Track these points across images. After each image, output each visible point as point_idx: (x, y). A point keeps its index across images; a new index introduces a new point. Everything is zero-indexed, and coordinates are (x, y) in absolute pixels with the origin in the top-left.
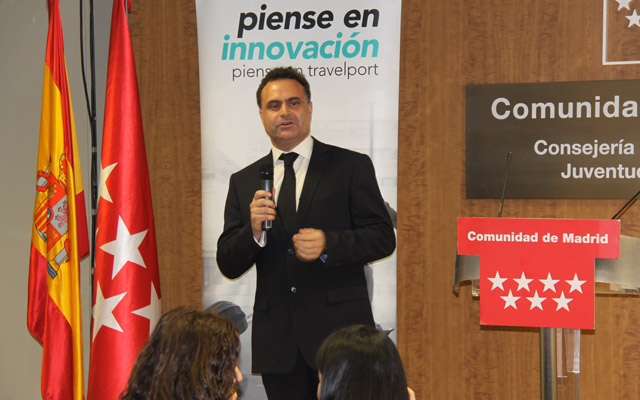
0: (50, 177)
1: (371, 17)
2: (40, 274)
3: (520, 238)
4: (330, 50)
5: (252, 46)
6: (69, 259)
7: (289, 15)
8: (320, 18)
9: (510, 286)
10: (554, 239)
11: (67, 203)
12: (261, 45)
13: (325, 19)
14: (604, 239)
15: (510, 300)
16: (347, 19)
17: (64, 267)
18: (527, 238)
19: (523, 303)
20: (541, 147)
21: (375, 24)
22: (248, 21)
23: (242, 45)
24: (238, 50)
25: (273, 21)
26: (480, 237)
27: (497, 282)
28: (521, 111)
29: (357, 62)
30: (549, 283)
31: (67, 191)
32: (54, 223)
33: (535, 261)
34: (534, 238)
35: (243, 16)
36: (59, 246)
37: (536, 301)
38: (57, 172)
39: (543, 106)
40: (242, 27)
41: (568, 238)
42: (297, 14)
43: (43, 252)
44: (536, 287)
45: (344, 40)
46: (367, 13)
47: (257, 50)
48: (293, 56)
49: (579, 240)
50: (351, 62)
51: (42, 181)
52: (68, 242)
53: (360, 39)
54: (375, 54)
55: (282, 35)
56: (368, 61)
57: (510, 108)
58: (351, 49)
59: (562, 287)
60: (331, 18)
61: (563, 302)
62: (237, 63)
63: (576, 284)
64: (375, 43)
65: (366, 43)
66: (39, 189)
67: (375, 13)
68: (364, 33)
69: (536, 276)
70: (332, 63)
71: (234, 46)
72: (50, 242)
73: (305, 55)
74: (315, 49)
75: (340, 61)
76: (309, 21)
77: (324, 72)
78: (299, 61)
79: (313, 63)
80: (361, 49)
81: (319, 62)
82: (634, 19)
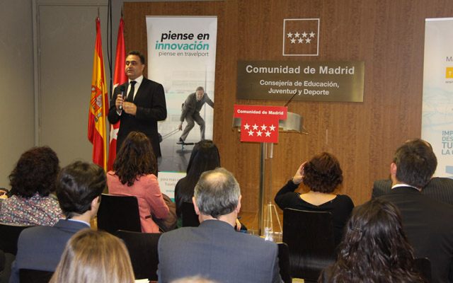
0: (96, 88)
2: (93, 120)
3: (255, 112)
4: (192, 47)
5: (166, 45)
6: (102, 116)
7: (179, 35)
8: (189, 36)
9: (251, 128)
10: (266, 113)
11: (102, 97)
12: (169, 45)
13: (191, 36)
14: (282, 113)
15: (251, 133)
16: (198, 37)
17: (101, 118)
18: (257, 112)
19: (255, 134)
20: (262, 82)
21: (208, 39)
22: (165, 36)
23: (162, 45)
24: (161, 46)
25: (173, 37)
26: (242, 112)
27: (247, 127)
28: (256, 70)
29: (202, 51)
30: (264, 128)
31: (102, 92)
32: (97, 103)
33: (259, 120)
34: (259, 112)
35: (163, 35)
36: (99, 111)
37: (259, 133)
38: (99, 86)
39: (263, 69)
40: (163, 38)
41: (270, 113)
42: (181, 35)
43: (93, 113)
44: (260, 129)
45: (197, 44)
46: (205, 35)
47: (167, 46)
48: (180, 49)
49: (274, 113)
50: (199, 51)
51: (93, 89)
52: (102, 110)
53: (203, 44)
54: (208, 49)
55: (176, 41)
56: (205, 51)
57: (253, 69)
58: (200, 47)
59: (268, 129)
60: (193, 36)
61: (268, 134)
62: (161, 50)
63: (272, 128)
64: (208, 45)
65: (205, 45)
66: (92, 91)
67: (208, 35)
68: (204, 42)
69: (260, 125)
70: (193, 51)
71: (160, 45)
72: (96, 110)
73: (184, 49)
74: (188, 47)
75: (196, 51)
76: (185, 37)
77: (190, 54)
78: (182, 50)
79: (187, 51)
80: (203, 47)
81: (189, 51)
82: (293, 41)
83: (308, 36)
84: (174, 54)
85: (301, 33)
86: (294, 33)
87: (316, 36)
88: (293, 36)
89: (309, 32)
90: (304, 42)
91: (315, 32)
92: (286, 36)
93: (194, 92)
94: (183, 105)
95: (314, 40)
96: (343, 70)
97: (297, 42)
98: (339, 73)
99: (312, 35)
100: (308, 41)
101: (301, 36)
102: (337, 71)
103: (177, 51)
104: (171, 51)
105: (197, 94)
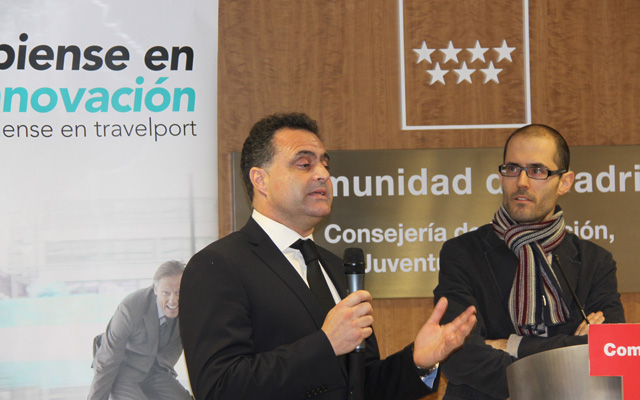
1: (183, 57)
4: (126, 100)
7: (62, 51)
8: (110, 56)
12: (22, 92)
13: (117, 57)
16: (149, 58)
21: (189, 66)
25: (39, 57)
29: (167, 117)
42: (75, 50)
45: (147, 87)
46: (176, 51)
47: (16, 98)
48: (71, 107)
50: (158, 117)
53: (169, 87)
54: (191, 108)
55: (52, 77)
56: (183, 116)
58: (158, 100)
60: (126, 55)
64: (190, 92)
65: (178, 92)
67: (189, 51)
68: (175, 79)
70: (130, 119)
73: (89, 107)
74: (104, 99)
75: (142, 116)
76: (90, 58)
77: (118, 131)
78: (81, 116)
79: (102, 118)
80: (173, 99)
81: (111, 117)
82: (437, 75)
83: (491, 56)
84: (46, 131)
85: (464, 45)
86: (437, 45)
87: (517, 55)
88: (437, 57)
89: (491, 42)
90: (478, 77)
91: (515, 41)
92: (411, 57)
93: (146, 285)
94: (98, 341)
95: (510, 70)
96: (623, 176)
97: (451, 78)
98: (612, 188)
99: (505, 52)
100: (492, 74)
101: (464, 56)
102: (606, 182)
103: (59, 116)
104: (31, 117)
105: (159, 293)
